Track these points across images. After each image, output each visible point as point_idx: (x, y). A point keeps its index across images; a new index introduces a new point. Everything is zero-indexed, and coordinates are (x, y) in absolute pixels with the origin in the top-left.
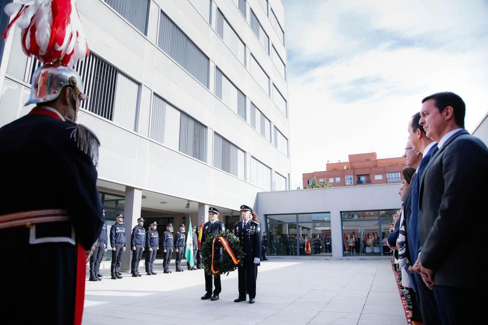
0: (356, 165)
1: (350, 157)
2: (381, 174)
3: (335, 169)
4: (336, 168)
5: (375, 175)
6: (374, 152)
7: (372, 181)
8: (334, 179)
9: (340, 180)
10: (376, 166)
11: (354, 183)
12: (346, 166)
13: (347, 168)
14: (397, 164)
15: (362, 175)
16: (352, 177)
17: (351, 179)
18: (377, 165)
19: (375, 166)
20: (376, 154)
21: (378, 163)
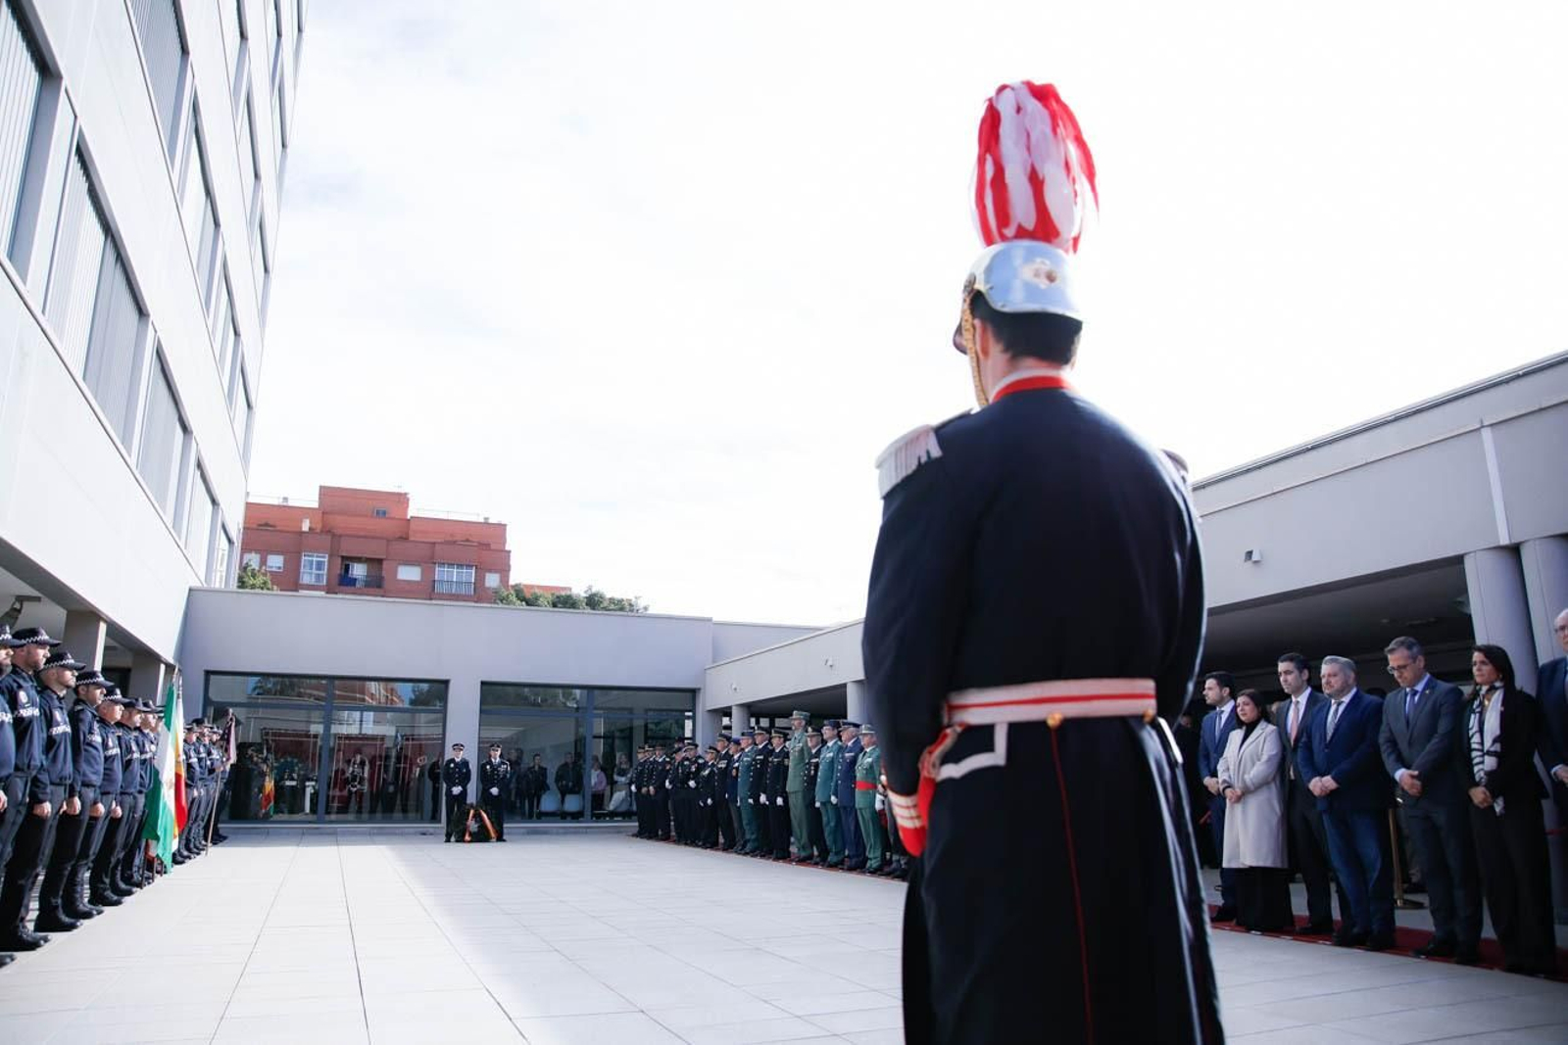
0: (339, 522)
1: (326, 492)
2: (419, 565)
3: (267, 525)
4: (271, 523)
5: (400, 564)
6: (403, 492)
7: (387, 584)
8: (261, 559)
9: (281, 565)
10: (405, 538)
11: (327, 582)
12: (311, 523)
13: (310, 529)
14: (467, 540)
15: (359, 560)
16: (326, 560)
17: (320, 565)
18: (407, 534)
19: (401, 538)
20: (408, 500)
21: (413, 526)
